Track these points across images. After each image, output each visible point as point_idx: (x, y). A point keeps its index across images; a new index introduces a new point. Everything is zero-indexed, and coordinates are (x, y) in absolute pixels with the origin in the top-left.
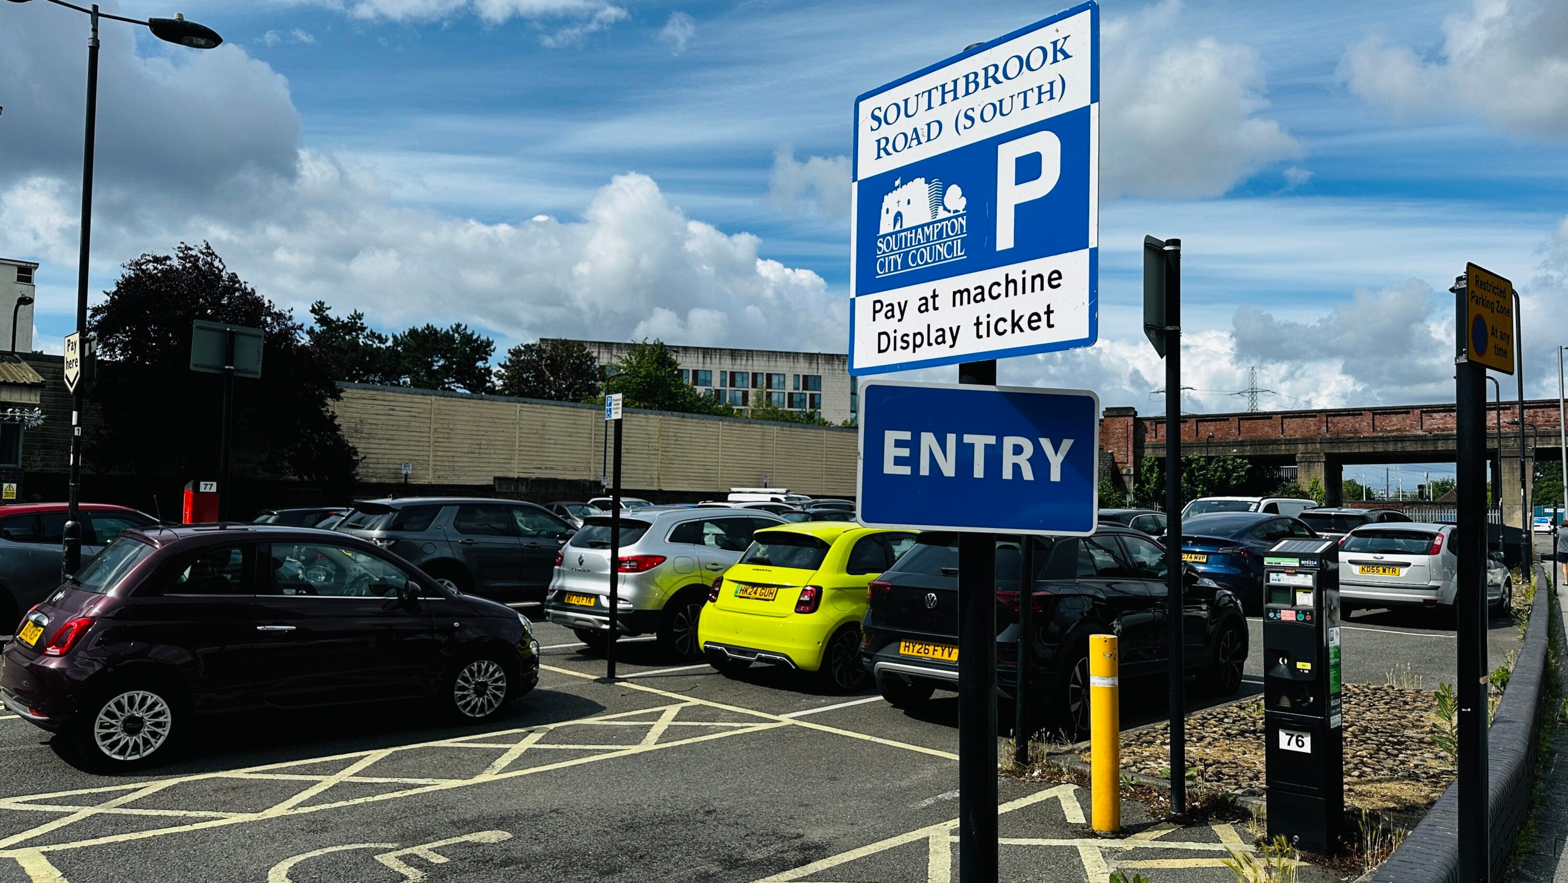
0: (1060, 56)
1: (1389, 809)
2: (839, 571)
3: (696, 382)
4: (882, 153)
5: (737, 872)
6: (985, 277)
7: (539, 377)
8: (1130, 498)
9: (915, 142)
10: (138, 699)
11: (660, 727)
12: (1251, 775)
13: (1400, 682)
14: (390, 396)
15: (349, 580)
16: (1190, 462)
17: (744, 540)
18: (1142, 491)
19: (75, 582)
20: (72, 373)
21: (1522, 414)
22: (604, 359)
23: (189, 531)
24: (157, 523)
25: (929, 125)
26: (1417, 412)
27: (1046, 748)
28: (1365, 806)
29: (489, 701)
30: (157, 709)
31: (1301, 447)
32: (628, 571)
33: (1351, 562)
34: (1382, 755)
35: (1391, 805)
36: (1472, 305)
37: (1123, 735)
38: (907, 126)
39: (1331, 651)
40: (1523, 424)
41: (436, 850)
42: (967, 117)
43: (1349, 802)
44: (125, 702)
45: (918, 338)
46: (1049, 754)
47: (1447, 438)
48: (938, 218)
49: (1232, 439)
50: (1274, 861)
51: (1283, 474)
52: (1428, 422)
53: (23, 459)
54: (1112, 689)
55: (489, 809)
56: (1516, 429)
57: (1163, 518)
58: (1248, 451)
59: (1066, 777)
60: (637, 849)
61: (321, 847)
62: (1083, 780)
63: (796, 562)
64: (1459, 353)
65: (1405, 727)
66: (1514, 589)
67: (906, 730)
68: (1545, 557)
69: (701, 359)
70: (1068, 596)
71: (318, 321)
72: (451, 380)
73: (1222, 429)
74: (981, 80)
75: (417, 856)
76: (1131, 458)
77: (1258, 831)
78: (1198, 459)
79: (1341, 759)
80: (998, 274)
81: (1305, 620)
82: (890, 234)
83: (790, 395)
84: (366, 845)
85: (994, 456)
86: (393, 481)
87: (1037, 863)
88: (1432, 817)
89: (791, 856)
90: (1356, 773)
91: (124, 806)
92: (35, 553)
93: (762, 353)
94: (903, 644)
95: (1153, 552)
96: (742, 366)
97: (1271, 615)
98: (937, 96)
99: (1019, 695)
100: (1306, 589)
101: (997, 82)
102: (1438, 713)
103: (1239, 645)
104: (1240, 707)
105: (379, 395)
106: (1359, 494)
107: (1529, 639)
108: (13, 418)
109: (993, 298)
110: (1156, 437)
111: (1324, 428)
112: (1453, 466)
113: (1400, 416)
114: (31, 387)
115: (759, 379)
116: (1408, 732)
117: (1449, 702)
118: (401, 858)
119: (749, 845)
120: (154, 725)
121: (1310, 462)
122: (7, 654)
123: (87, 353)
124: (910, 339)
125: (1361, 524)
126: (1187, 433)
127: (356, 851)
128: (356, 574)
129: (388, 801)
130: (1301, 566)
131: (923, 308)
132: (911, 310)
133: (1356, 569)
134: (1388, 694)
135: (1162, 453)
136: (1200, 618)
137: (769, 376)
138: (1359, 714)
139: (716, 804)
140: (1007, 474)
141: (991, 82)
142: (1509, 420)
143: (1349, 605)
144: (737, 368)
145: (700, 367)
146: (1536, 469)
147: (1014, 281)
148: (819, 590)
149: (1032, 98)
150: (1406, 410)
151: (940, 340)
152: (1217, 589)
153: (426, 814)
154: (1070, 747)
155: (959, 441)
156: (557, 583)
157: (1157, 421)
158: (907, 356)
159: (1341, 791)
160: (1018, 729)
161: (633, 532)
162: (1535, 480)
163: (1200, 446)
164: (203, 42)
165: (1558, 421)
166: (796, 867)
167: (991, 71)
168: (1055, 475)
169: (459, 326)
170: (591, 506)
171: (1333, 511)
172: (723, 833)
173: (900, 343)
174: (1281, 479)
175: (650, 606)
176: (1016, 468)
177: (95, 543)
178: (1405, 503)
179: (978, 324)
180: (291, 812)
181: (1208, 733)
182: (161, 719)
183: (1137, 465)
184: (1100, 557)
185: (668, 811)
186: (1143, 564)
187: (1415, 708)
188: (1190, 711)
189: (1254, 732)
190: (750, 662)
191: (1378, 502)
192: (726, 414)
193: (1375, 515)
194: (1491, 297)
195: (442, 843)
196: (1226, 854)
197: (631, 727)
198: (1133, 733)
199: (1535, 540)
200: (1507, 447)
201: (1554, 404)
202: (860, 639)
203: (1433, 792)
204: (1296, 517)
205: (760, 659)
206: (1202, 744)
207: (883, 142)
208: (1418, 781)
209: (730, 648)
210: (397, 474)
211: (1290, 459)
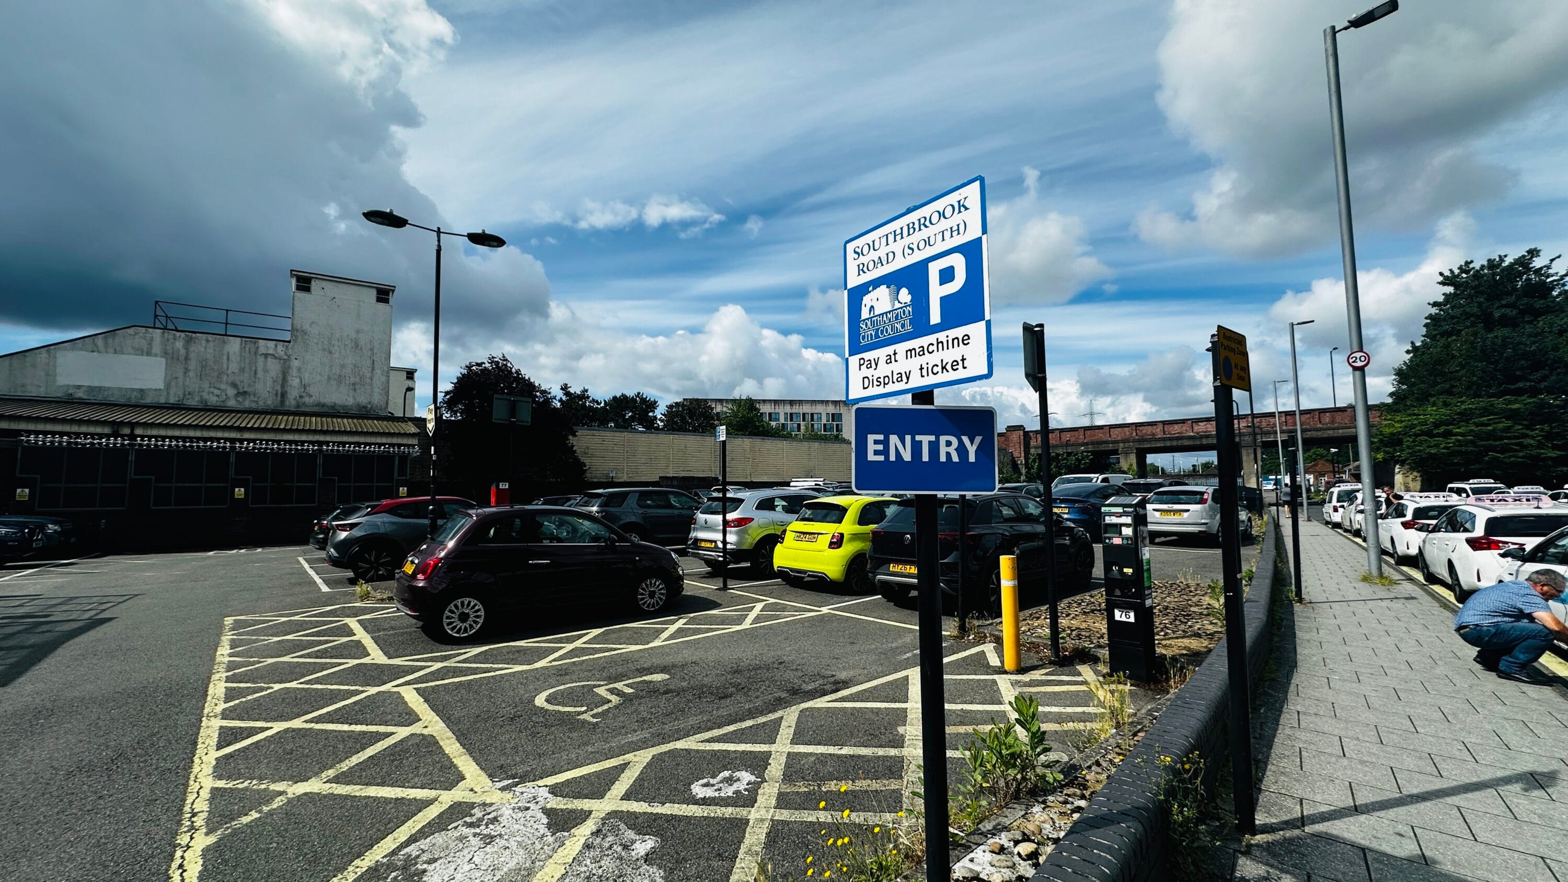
0: (962, 209)
1: (1183, 655)
2: (854, 524)
3: (770, 420)
4: (861, 272)
5: (798, 697)
6: (924, 341)
7: (683, 420)
8: (1023, 478)
9: (880, 264)
10: (466, 603)
11: (752, 615)
12: (1099, 636)
13: (1186, 579)
14: (603, 433)
15: (579, 535)
16: (1058, 455)
17: (798, 508)
18: (1030, 473)
19: (432, 539)
20: (431, 426)
21: (1253, 422)
22: (719, 408)
23: (494, 509)
24: (474, 505)
25: (887, 254)
26: (1190, 422)
27: (976, 623)
28: (1168, 653)
29: (657, 601)
30: (477, 608)
31: (1121, 445)
32: (732, 527)
33: (1154, 510)
34: (1177, 623)
35: (1185, 652)
36: (1222, 350)
37: (1021, 614)
38: (874, 255)
39: (1144, 561)
40: (1254, 427)
41: (627, 685)
42: (909, 248)
43: (1159, 650)
44: (459, 604)
45: (887, 379)
46: (978, 626)
47: (1208, 437)
48: (895, 308)
49: (1080, 441)
50: (1113, 687)
51: (1112, 461)
52: (1196, 428)
53: (410, 474)
54: (1014, 587)
55: (656, 661)
56: (1250, 430)
57: (1041, 488)
58: (1090, 448)
59: (989, 639)
60: (740, 684)
61: (564, 684)
62: (999, 641)
63: (828, 519)
64: (1215, 380)
65: (1191, 606)
66: (1253, 524)
67: (895, 614)
68: (1271, 505)
69: (773, 406)
70: (987, 534)
71: (565, 394)
72: (636, 423)
73: (1074, 436)
74: (917, 226)
75: (616, 689)
76: (1023, 455)
77: (1105, 669)
78: (1063, 455)
79: (1154, 625)
80: (932, 338)
81: (1128, 544)
82: (868, 319)
83: (825, 425)
84: (589, 683)
85: (934, 448)
86: (605, 480)
87: (972, 689)
88: (1209, 660)
89: (828, 687)
90: (1162, 633)
91: (459, 662)
92: (415, 524)
93: (807, 402)
94: (892, 565)
95: (1037, 507)
96: (796, 409)
97: (1107, 541)
98: (891, 237)
99: (960, 592)
100: (1127, 525)
101: (926, 227)
102: (1210, 597)
103: (1089, 560)
104: (1091, 596)
105: (596, 433)
106: (1155, 471)
107: (1264, 552)
108: (404, 452)
109: (930, 353)
110: (1035, 442)
111: (1134, 434)
112: (1215, 453)
113: (1179, 425)
114: (413, 435)
115: (806, 416)
116: (1192, 609)
117: (1217, 590)
118: (608, 690)
119: (804, 681)
120: (475, 617)
121: (1127, 454)
122: (398, 580)
123: (438, 415)
124: (882, 380)
125: (1159, 488)
126: (1053, 439)
127: (583, 686)
128: (583, 531)
129: (601, 658)
130: (1124, 512)
131: (889, 361)
132: (882, 363)
133: (1157, 514)
134: (1179, 586)
135: (1040, 451)
136: (1065, 544)
137: (812, 415)
138: (1162, 598)
139: (785, 658)
140: (943, 458)
141: (922, 227)
142: (1245, 425)
143: (1154, 535)
144: (794, 411)
145: (773, 411)
146: (1263, 454)
147: (942, 342)
148: (842, 535)
149: (947, 234)
150: (1183, 421)
151: (899, 379)
152: (1074, 528)
153: (622, 665)
154: (990, 621)
155: (913, 439)
156: (693, 534)
157: (1036, 432)
158: (881, 390)
159: (1154, 644)
160: (960, 612)
161: (734, 505)
162: (1262, 459)
163: (1062, 446)
164: (495, 244)
165: (1275, 425)
166: (831, 693)
167: (922, 221)
168: (972, 458)
169: (639, 393)
170: (713, 491)
171: (1142, 481)
172: (789, 675)
173: (875, 383)
174: (1110, 464)
175: (745, 547)
176: (948, 455)
177: (444, 517)
178: (1184, 476)
179: (921, 369)
180: (548, 665)
181: (1073, 612)
182: (479, 613)
183: (1026, 458)
184: (1006, 511)
185: (758, 662)
186: (1031, 514)
187: (1197, 594)
188: (1061, 599)
189: (1100, 610)
190: (804, 578)
191: (1168, 476)
192: (788, 437)
193: (1168, 482)
194: (1233, 345)
195: (631, 681)
196: (1085, 683)
197: (736, 615)
198: (1027, 612)
199: (1264, 495)
200: (1244, 440)
201: (1272, 415)
202: (867, 562)
203: (1210, 644)
204: (1120, 485)
205: (809, 576)
206: (1069, 618)
207: (861, 266)
208: (1201, 638)
209: (792, 570)
210: (608, 477)
211: (1115, 452)
